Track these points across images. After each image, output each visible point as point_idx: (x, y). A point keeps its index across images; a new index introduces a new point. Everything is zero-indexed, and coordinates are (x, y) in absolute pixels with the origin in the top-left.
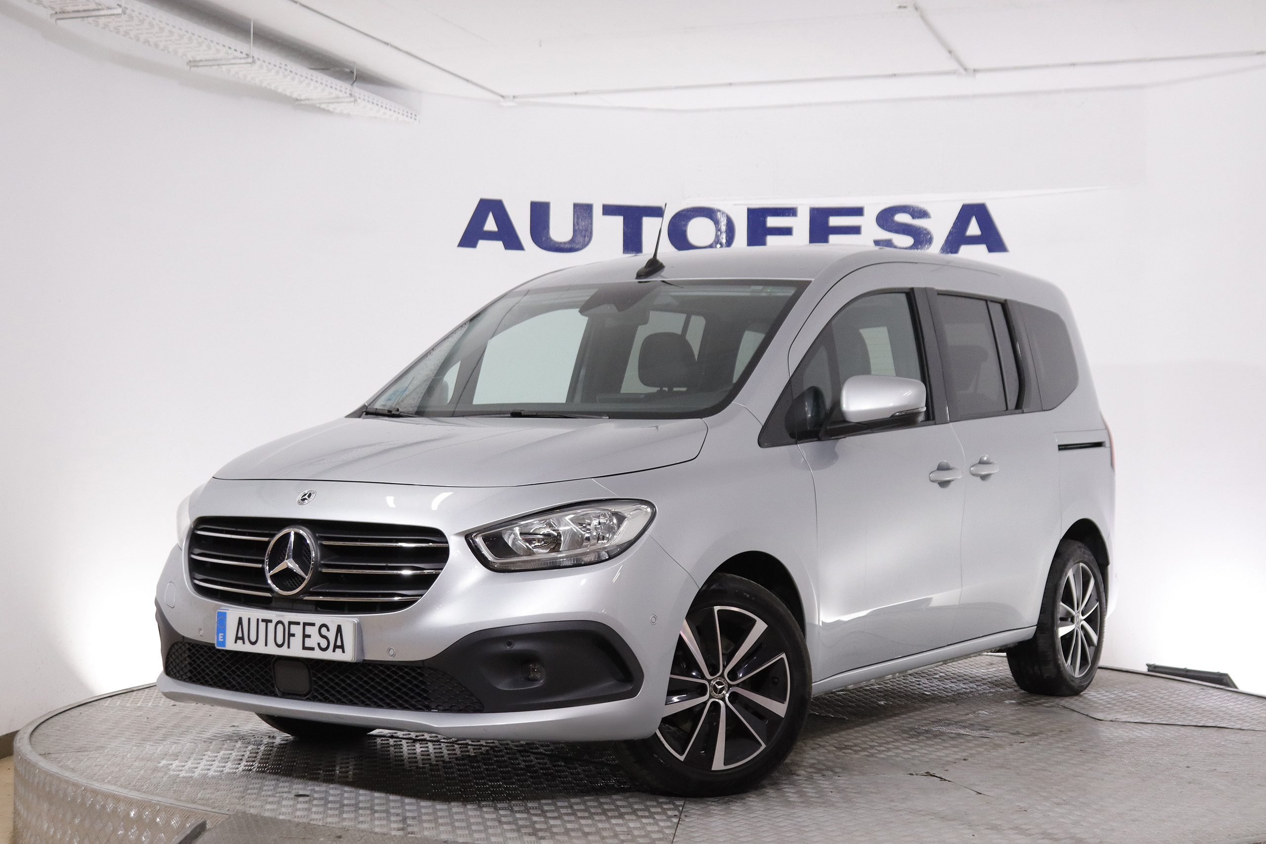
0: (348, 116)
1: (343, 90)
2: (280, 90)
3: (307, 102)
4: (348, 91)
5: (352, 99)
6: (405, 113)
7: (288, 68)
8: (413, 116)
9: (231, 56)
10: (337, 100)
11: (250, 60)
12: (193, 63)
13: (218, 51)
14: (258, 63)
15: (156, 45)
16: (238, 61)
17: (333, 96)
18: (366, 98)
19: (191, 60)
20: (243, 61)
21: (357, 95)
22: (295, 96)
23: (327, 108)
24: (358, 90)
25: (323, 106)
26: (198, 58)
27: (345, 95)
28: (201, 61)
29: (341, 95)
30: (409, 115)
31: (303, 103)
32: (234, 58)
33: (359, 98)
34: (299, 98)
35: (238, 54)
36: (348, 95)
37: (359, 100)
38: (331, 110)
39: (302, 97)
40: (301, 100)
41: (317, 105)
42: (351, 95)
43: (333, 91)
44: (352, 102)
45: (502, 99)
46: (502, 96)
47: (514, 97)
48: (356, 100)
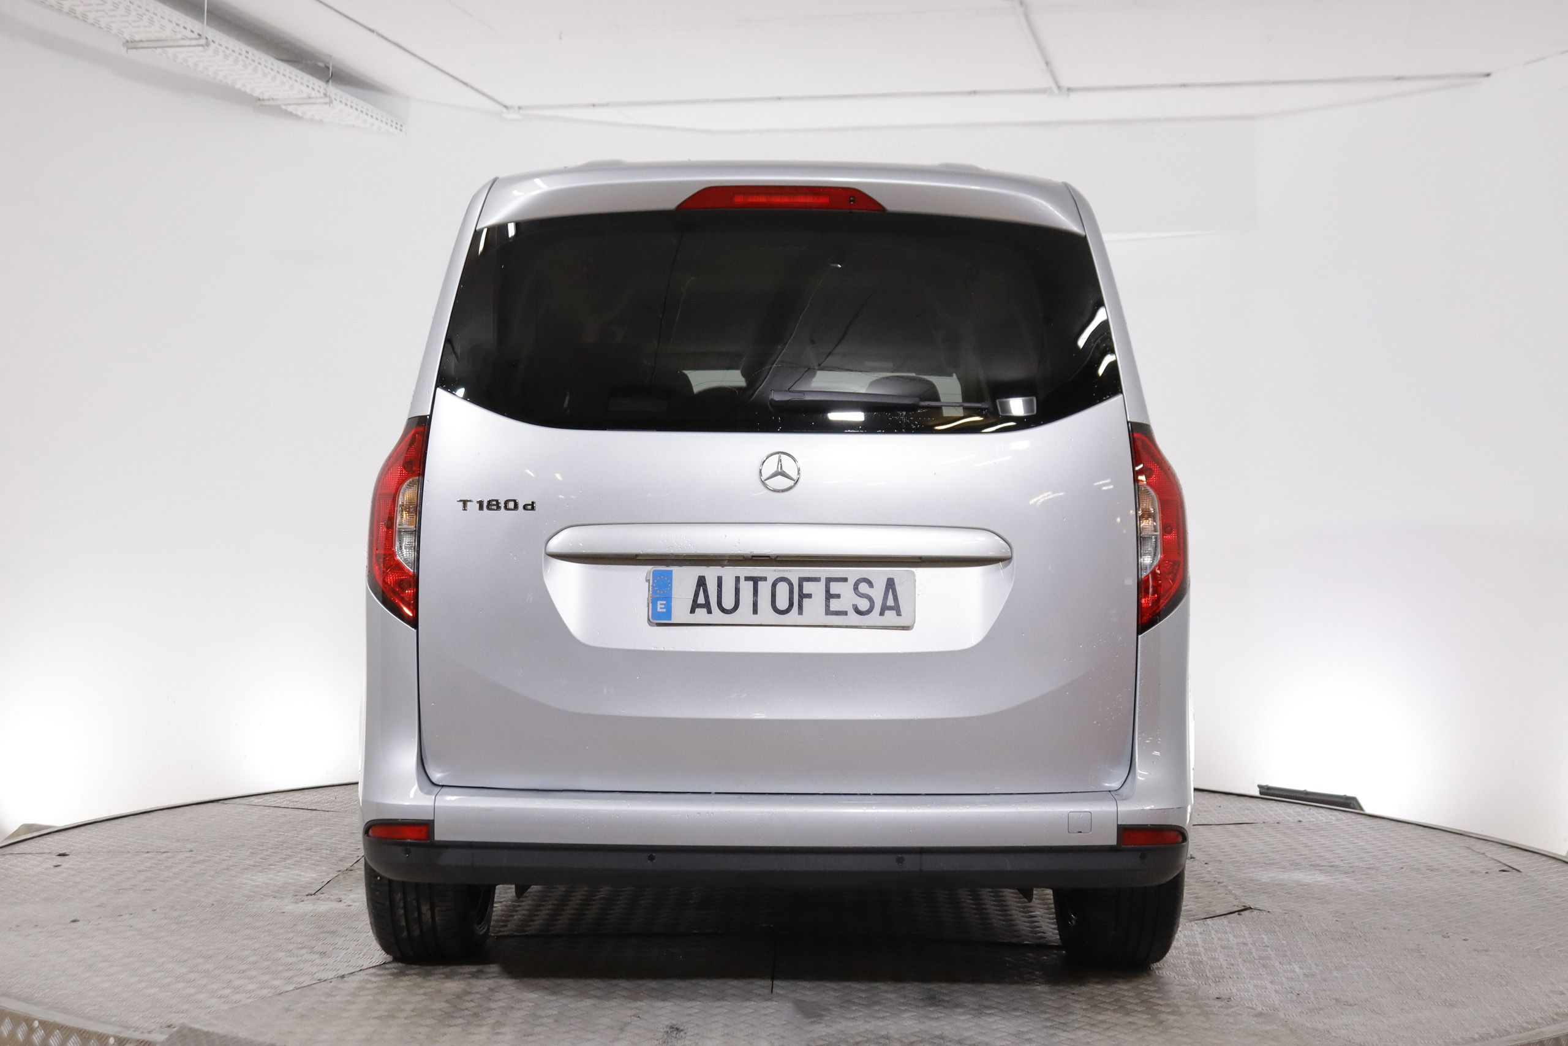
0: (321, 122)
1: (316, 87)
2: (238, 86)
3: (271, 103)
4: (322, 91)
5: (327, 100)
6: (389, 122)
7: (250, 56)
8: (399, 127)
9: (179, 36)
10: (308, 101)
11: (203, 41)
12: (131, 44)
13: (163, 27)
14: (213, 46)
15: (85, 18)
16: (187, 42)
17: (304, 95)
18: (344, 101)
19: (129, 39)
20: (194, 42)
21: (333, 96)
22: (256, 94)
23: (294, 112)
24: (333, 90)
25: (290, 109)
26: (137, 38)
27: (319, 95)
28: (141, 41)
29: (314, 94)
30: (394, 124)
31: (266, 103)
32: (183, 39)
33: (335, 99)
34: (261, 97)
35: (187, 33)
36: (322, 95)
37: (334, 102)
38: (300, 114)
39: (266, 96)
40: (263, 100)
41: (284, 107)
42: (325, 95)
43: (304, 88)
44: (326, 103)
45: (504, 110)
46: (506, 107)
47: (519, 108)
48: (331, 102)
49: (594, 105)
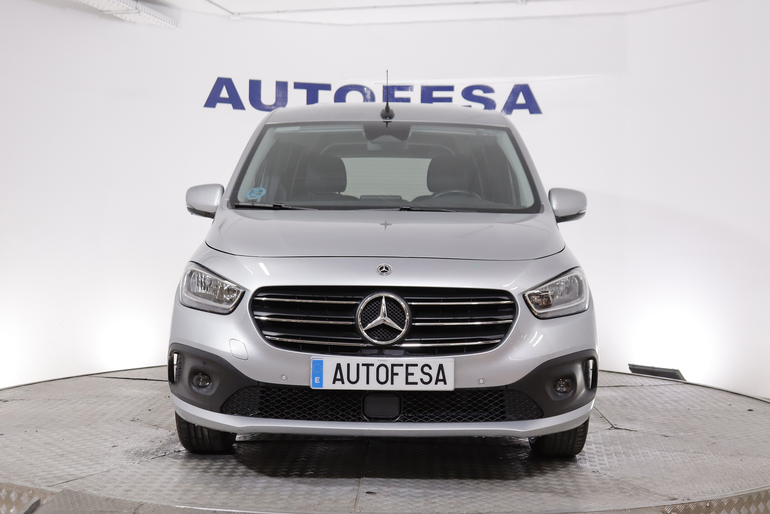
0: (134, 22)
1: (131, 4)
2: (90, 4)
3: (108, 13)
4: (134, 6)
5: (137, 11)
6: (171, 22)
8: (176, 24)
10: (127, 11)
17: (125, 9)
18: (146, 11)
21: (140, 9)
22: (100, 8)
23: (120, 18)
24: (140, 5)
25: (118, 16)
27: (133, 9)
29: (130, 8)
30: (173, 23)
31: (106, 13)
34: (103, 10)
36: (135, 8)
37: (141, 12)
38: (123, 18)
39: (105, 9)
40: (104, 11)
41: (115, 15)
42: (136, 8)
43: (125, 5)
44: (137, 13)
45: (231, 15)
46: (232, 13)
47: (239, 14)
48: (139, 12)
49: (278, 12)
